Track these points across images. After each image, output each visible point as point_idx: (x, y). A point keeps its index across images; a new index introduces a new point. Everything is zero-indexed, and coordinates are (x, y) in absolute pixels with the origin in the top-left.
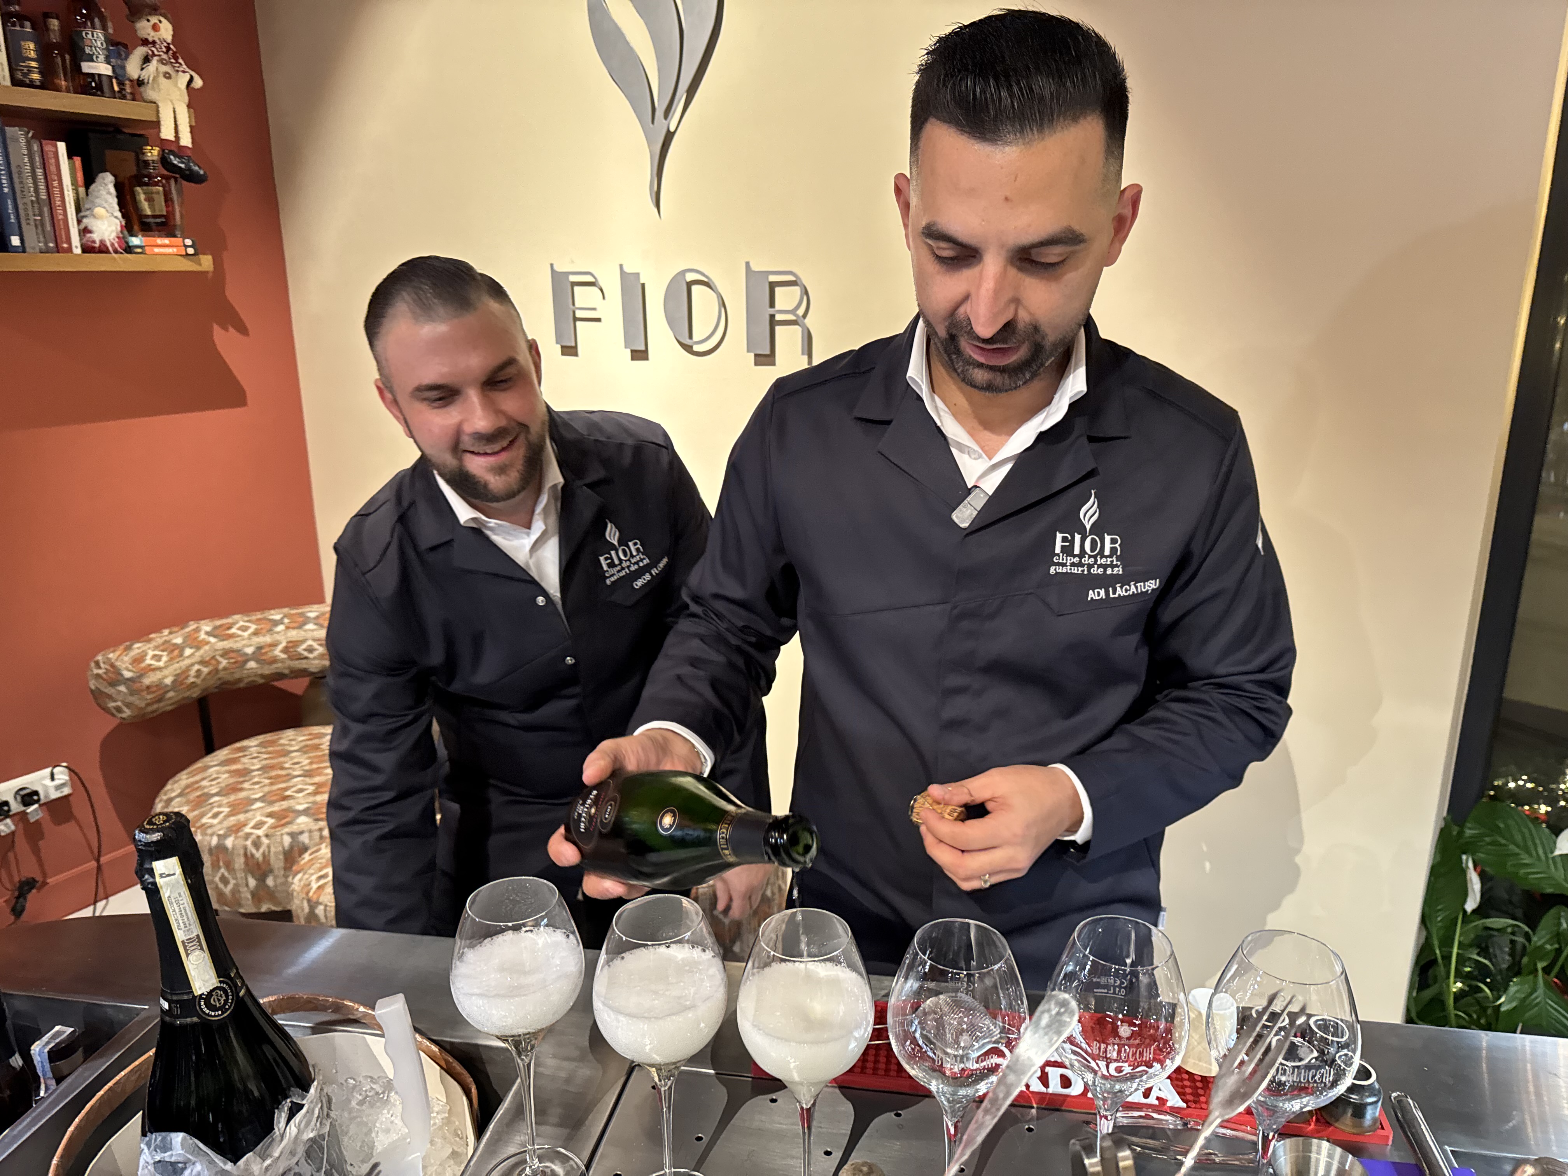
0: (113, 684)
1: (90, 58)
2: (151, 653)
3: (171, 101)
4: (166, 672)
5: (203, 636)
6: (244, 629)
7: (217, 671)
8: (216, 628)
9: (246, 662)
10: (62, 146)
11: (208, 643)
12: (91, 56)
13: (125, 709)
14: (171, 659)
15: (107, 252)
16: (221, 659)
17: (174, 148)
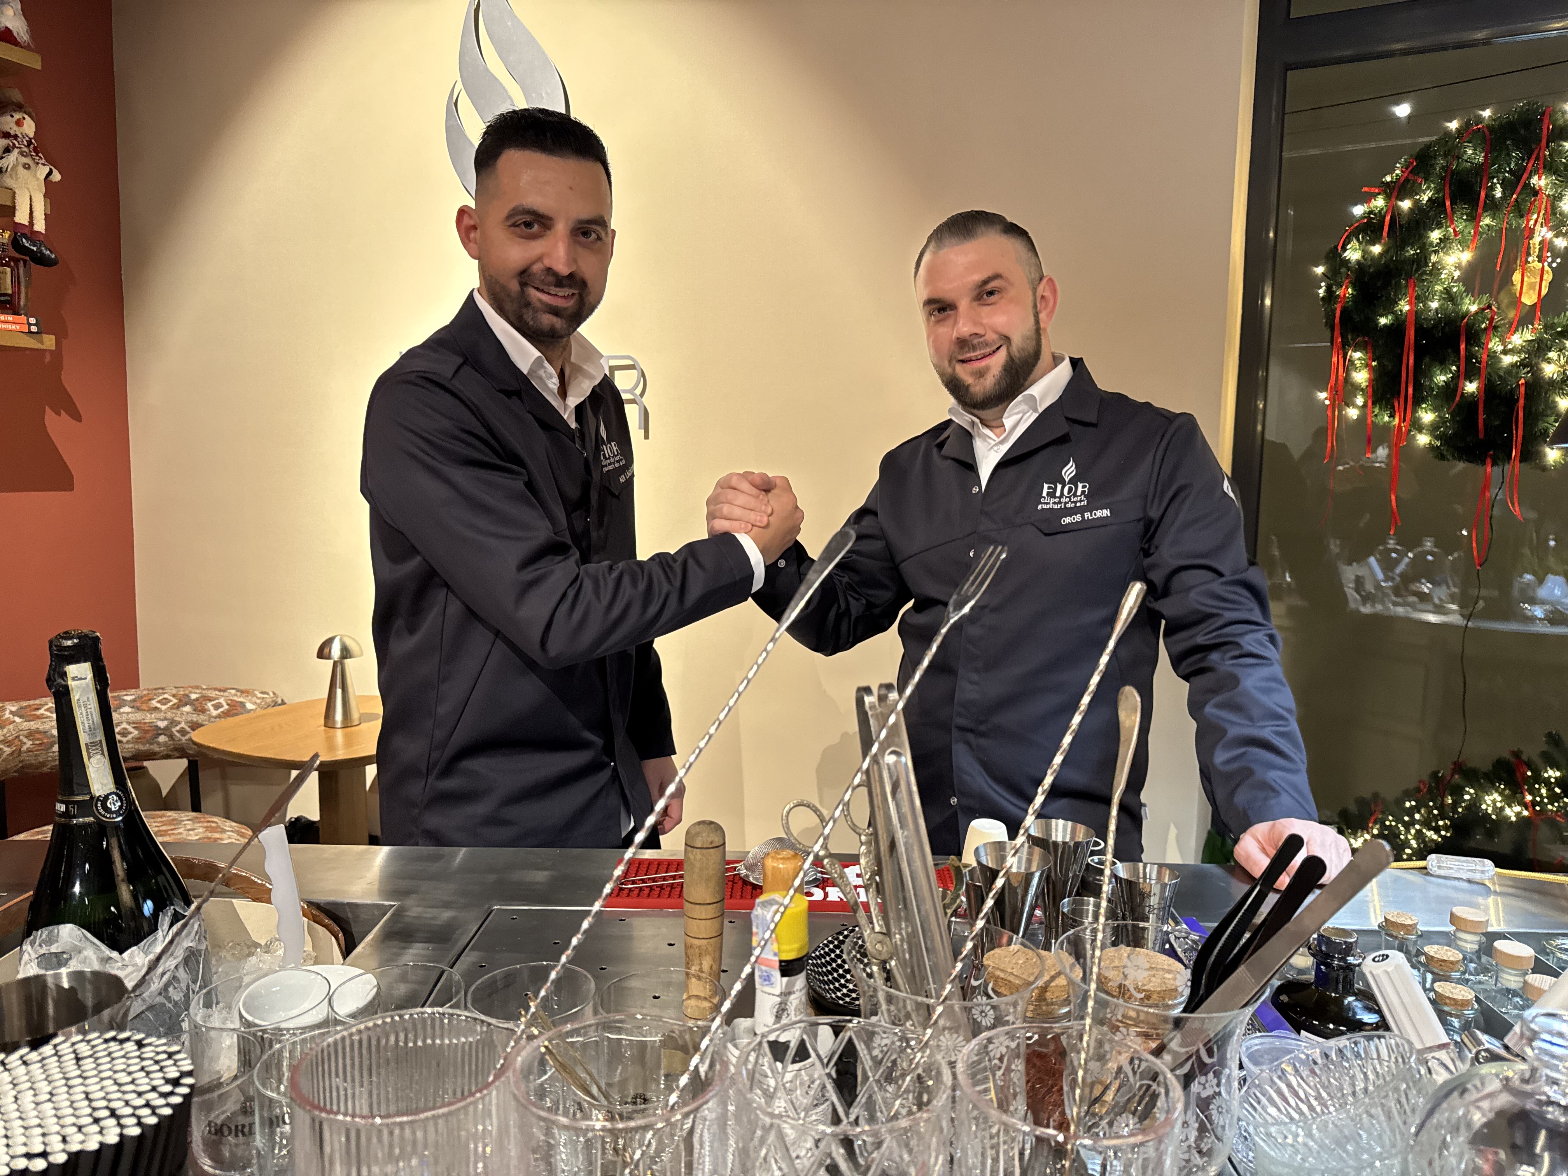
3: (28, 191)
7: (20, 752)
8: (20, 709)
11: (12, 723)
16: (25, 740)
17: (28, 231)
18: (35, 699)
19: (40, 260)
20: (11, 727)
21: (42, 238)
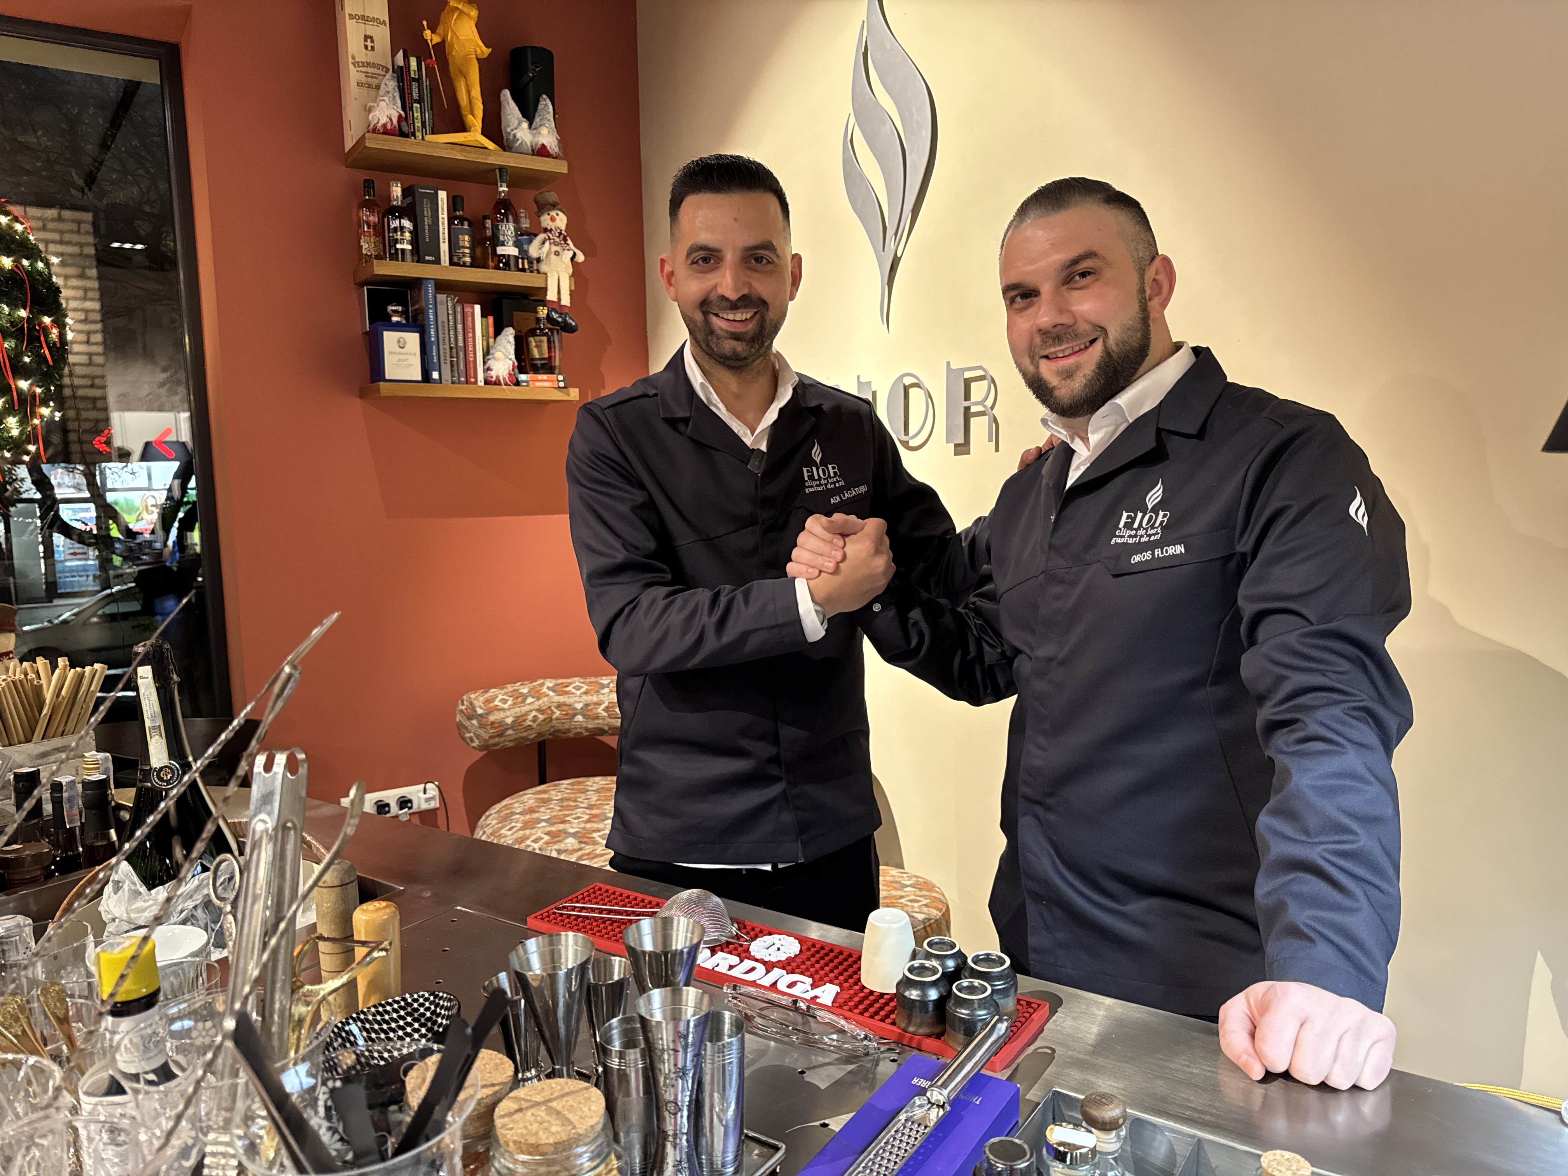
0: (470, 718)
1: (503, 244)
2: (500, 697)
3: (558, 272)
4: (508, 713)
5: (545, 690)
6: (578, 688)
7: (551, 719)
8: (556, 685)
9: (575, 715)
10: (477, 308)
11: (548, 695)
12: (503, 242)
13: (476, 740)
14: (515, 704)
15: (500, 384)
16: (555, 710)
17: (556, 306)
18: (568, 678)
19: (566, 328)
20: (546, 699)
21: (567, 311)
